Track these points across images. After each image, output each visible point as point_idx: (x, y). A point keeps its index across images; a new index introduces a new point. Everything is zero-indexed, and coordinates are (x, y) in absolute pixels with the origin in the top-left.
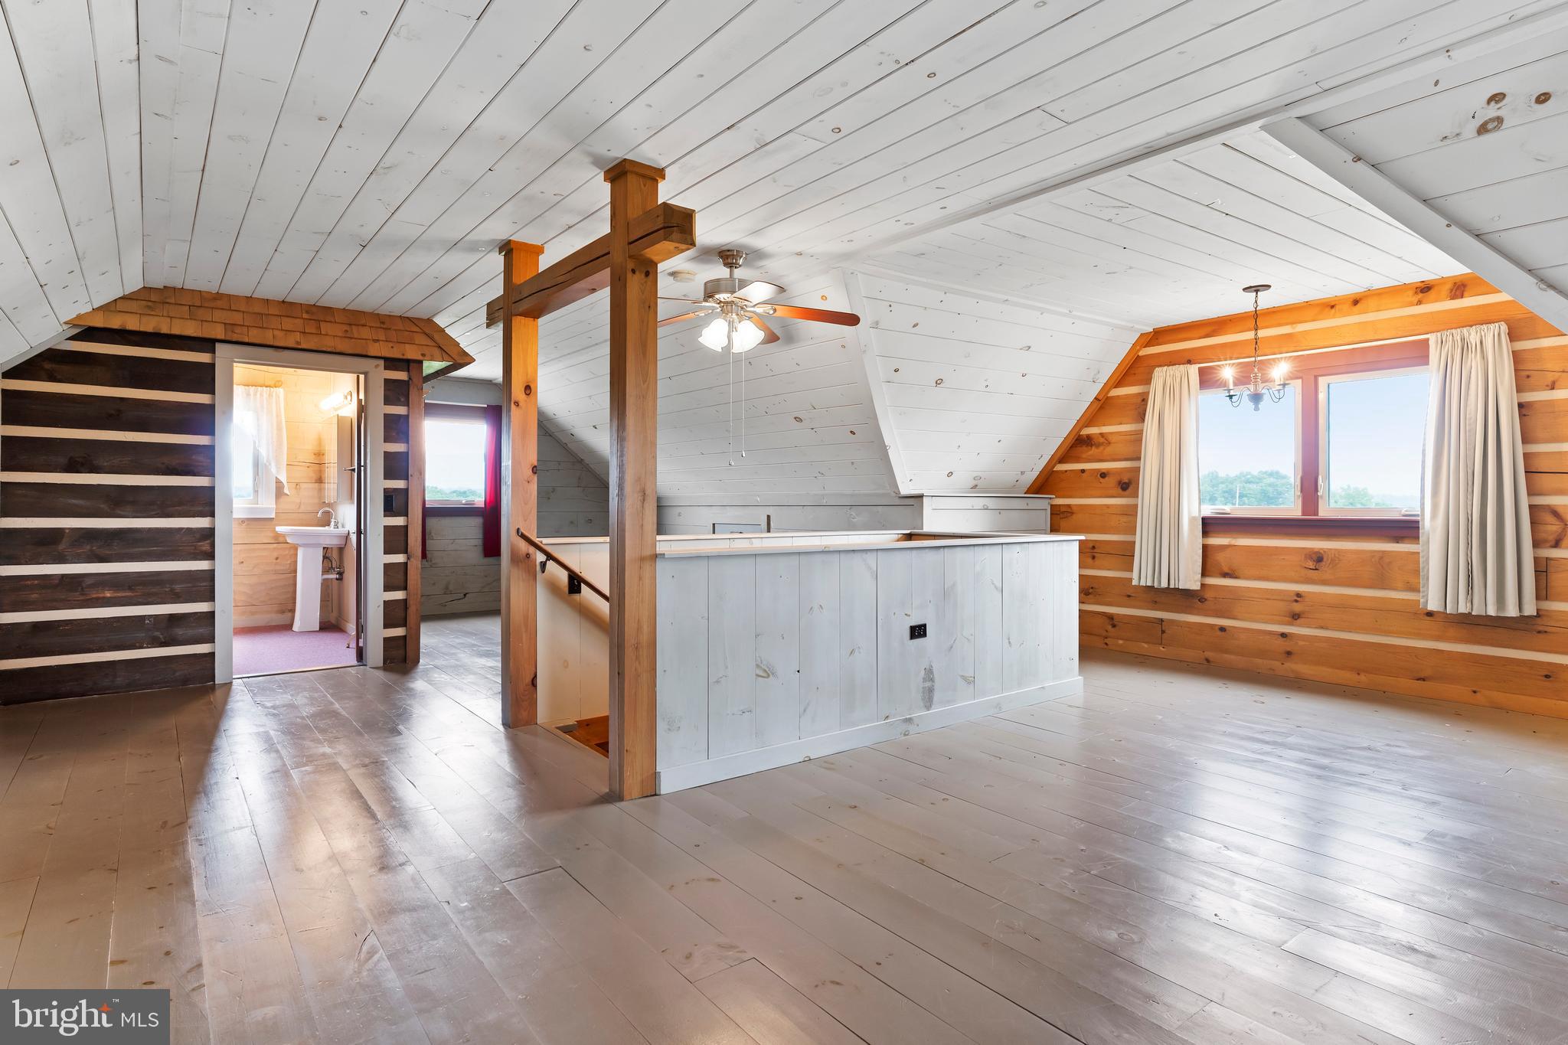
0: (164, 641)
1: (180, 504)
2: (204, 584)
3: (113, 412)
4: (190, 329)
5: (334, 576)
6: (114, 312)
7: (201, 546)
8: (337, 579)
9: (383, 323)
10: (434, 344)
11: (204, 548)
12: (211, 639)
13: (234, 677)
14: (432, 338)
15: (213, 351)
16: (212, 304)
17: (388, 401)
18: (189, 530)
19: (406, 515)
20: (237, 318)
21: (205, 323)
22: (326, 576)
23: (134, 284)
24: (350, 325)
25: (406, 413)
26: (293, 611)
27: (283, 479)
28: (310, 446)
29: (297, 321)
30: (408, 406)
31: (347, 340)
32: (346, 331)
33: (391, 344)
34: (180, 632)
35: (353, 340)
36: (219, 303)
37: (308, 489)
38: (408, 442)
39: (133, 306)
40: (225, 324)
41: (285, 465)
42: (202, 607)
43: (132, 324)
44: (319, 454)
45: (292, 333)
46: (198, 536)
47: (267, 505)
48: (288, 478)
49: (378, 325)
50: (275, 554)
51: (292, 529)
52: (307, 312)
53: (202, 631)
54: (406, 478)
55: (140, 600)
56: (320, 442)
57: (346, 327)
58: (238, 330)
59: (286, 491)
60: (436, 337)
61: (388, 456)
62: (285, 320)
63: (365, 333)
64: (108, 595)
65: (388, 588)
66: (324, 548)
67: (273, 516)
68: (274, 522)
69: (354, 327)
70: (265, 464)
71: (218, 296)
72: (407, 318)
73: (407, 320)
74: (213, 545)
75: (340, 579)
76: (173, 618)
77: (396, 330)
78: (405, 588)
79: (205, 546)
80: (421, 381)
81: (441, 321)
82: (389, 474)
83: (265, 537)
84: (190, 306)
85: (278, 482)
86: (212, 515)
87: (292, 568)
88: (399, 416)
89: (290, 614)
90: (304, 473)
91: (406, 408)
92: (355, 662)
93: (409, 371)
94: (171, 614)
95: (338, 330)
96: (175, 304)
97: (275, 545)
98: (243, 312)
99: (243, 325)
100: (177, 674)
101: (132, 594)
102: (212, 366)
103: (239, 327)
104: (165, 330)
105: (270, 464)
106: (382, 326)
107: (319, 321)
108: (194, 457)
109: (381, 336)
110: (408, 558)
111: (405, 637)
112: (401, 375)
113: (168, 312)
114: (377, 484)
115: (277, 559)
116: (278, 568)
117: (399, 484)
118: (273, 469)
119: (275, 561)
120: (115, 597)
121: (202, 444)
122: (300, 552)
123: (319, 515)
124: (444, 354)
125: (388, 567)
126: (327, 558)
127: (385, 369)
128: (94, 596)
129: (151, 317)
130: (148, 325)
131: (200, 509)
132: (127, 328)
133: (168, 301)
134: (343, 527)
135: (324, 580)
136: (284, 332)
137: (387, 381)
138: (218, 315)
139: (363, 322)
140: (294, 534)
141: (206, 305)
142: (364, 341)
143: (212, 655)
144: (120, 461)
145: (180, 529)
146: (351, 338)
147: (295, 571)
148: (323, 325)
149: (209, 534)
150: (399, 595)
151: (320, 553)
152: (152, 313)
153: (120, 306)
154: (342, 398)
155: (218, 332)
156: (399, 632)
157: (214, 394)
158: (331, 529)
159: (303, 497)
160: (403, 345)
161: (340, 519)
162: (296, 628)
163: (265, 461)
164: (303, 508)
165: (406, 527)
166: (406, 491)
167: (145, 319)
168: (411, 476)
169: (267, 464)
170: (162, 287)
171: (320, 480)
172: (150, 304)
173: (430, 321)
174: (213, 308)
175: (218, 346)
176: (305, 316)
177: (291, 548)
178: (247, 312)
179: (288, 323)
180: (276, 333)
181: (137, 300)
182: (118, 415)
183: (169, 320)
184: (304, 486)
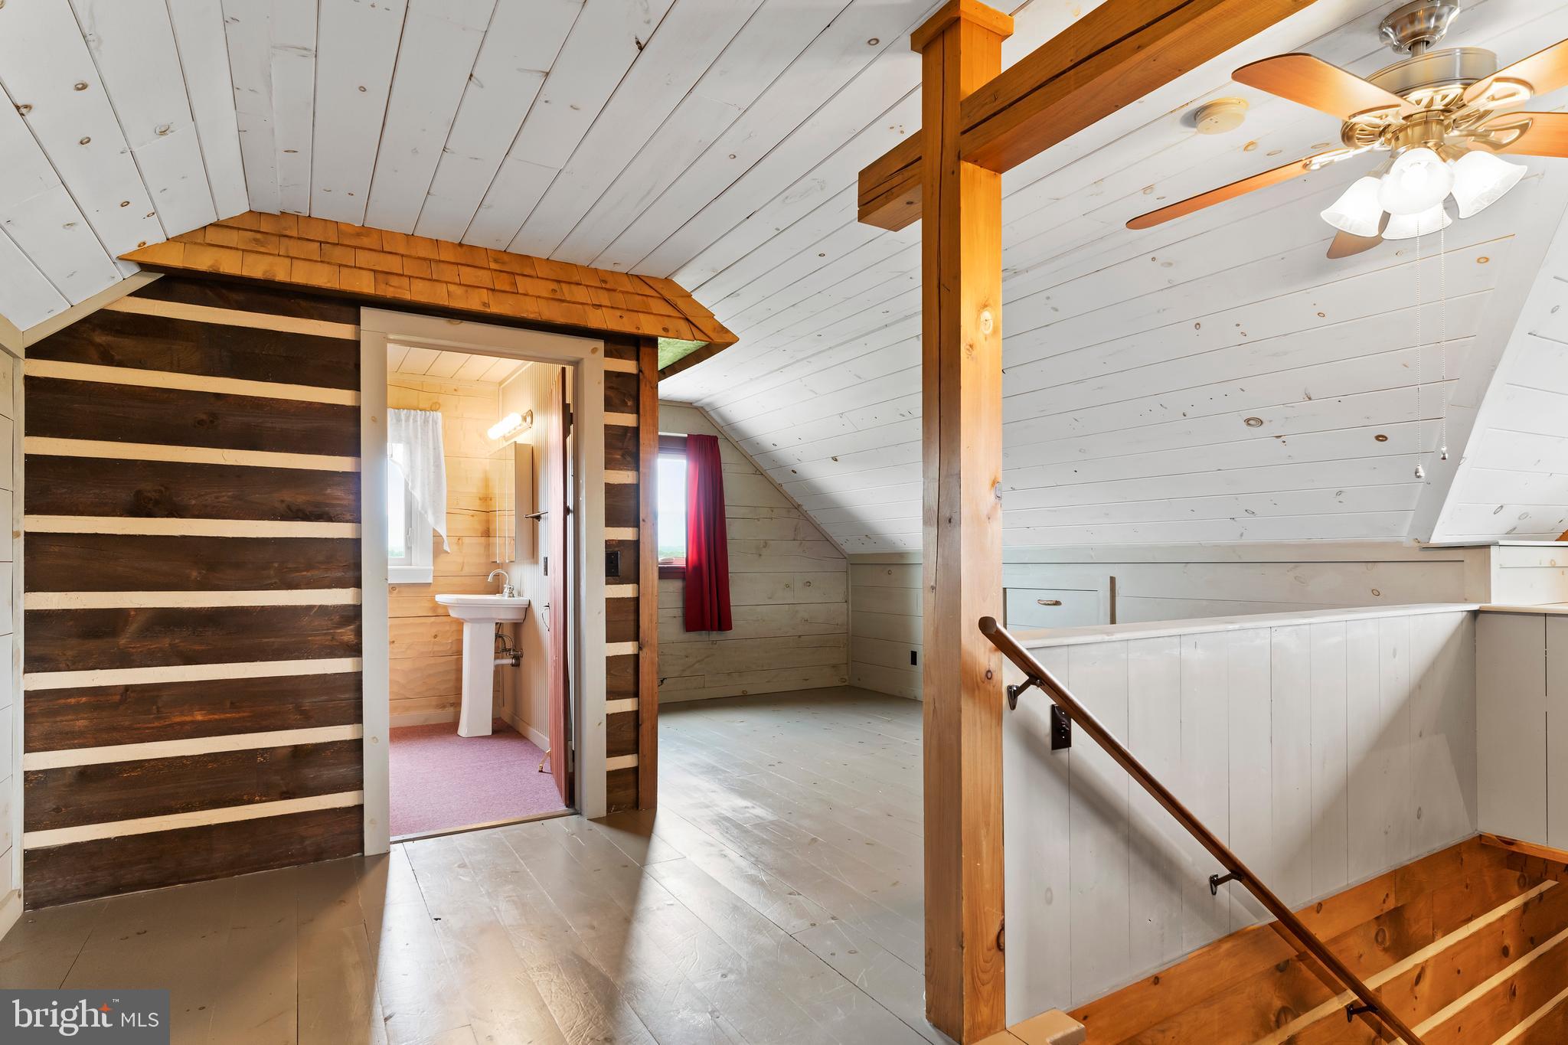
0: (284, 789)
1: (309, 567)
2: (347, 696)
3: (204, 417)
4: (321, 278)
5: (508, 661)
6: (200, 244)
7: (342, 634)
8: (513, 665)
9: (605, 282)
10: (677, 314)
11: (345, 638)
12: (357, 784)
13: (392, 839)
14: (674, 307)
15: (357, 321)
16: (353, 242)
17: (610, 406)
18: (323, 610)
19: (636, 580)
20: (393, 264)
21: (344, 271)
22: (499, 662)
23: (235, 206)
24: (559, 282)
25: (634, 424)
26: (457, 704)
27: (443, 532)
28: (471, 490)
29: (481, 273)
30: (638, 412)
31: (556, 304)
32: (554, 291)
33: (618, 313)
34: (310, 773)
35: (564, 304)
36: (366, 242)
37: (473, 543)
38: (637, 469)
39: (232, 238)
40: (375, 271)
41: (445, 514)
42: (343, 733)
43: (230, 265)
44: (486, 499)
45: (477, 290)
46: (336, 618)
47: (422, 568)
48: (448, 530)
49: (598, 284)
50: (434, 631)
51: (457, 599)
52: (496, 261)
53: (344, 771)
54: (636, 524)
55: (249, 724)
56: (486, 482)
57: (554, 286)
58: (394, 281)
59: (446, 548)
60: (680, 303)
61: (610, 489)
62: (464, 270)
63: (580, 294)
64: (199, 718)
65: (612, 694)
66: (497, 624)
67: (430, 580)
68: (432, 589)
69: (564, 286)
70: (420, 513)
71: (364, 231)
72: (637, 276)
73: (635, 279)
74: (359, 633)
75: (517, 665)
76: (298, 751)
77: (623, 292)
78: (636, 694)
79: (346, 634)
80: (656, 375)
81: (684, 280)
82: (611, 520)
83: (421, 607)
84: (321, 243)
85: (437, 536)
86: (357, 584)
87: (454, 648)
88: (626, 429)
89: (452, 709)
90: (467, 524)
91: (634, 416)
92: (562, 808)
93: (638, 359)
94: (296, 747)
95: (544, 288)
96: (299, 238)
97: (433, 619)
98: (402, 256)
99: (402, 275)
100: (307, 842)
101: (237, 716)
102: (355, 345)
103: (396, 277)
104: (281, 276)
105: (426, 512)
106: (604, 285)
107: (513, 274)
108: (329, 491)
109: (604, 298)
110: (640, 648)
111: (636, 770)
112: (628, 366)
113: (287, 250)
114: (597, 534)
115: (435, 636)
116: (436, 648)
117: (626, 534)
118: (430, 519)
119: (433, 639)
120: (210, 721)
121: (341, 470)
122: (467, 630)
123: (490, 579)
124: (693, 329)
125: (612, 662)
126: (500, 637)
127: (606, 355)
128: (178, 719)
129: (260, 257)
130: (256, 268)
131: (339, 574)
132: (221, 270)
133: (288, 233)
134: (520, 594)
135: (497, 667)
136: (465, 288)
137: (608, 374)
138: (364, 258)
139: (576, 278)
140: (460, 605)
141: (345, 243)
142: (580, 306)
143: (360, 808)
144: (217, 498)
145: (310, 608)
146: (563, 301)
147: (460, 653)
148: (518, 279)
149: (353, 615)
150: (627, 705)
151: (491, 630)
152: (262, 249)
153: (212, 236)
154: (519, 420)
155: (364, 285)
156: (627, 761)
157: (360, 391)
158: (503, 598)
159: (466, 556)
160: (636, 314)
161: (515, 583)
162: (463, 731)
163: (420, 509)
164: (467, 570)
165: (636, 600)
166: (636, 544)
167: (251, 258)
168: (644, 520)
169: (423, 512)
170: (279, 214)
171: (487, 533)
172: (259, 236)
173: (668, 281)
174: (355, 248)
175: (365, 313)
176: (493, 266)
177: (452, 622)
178: (407, 256)
179: (468, 275)
180: (452, 288)
181: (239, 229)
182: (212, 422)
183: (287, 261)
184: (466, 540)
